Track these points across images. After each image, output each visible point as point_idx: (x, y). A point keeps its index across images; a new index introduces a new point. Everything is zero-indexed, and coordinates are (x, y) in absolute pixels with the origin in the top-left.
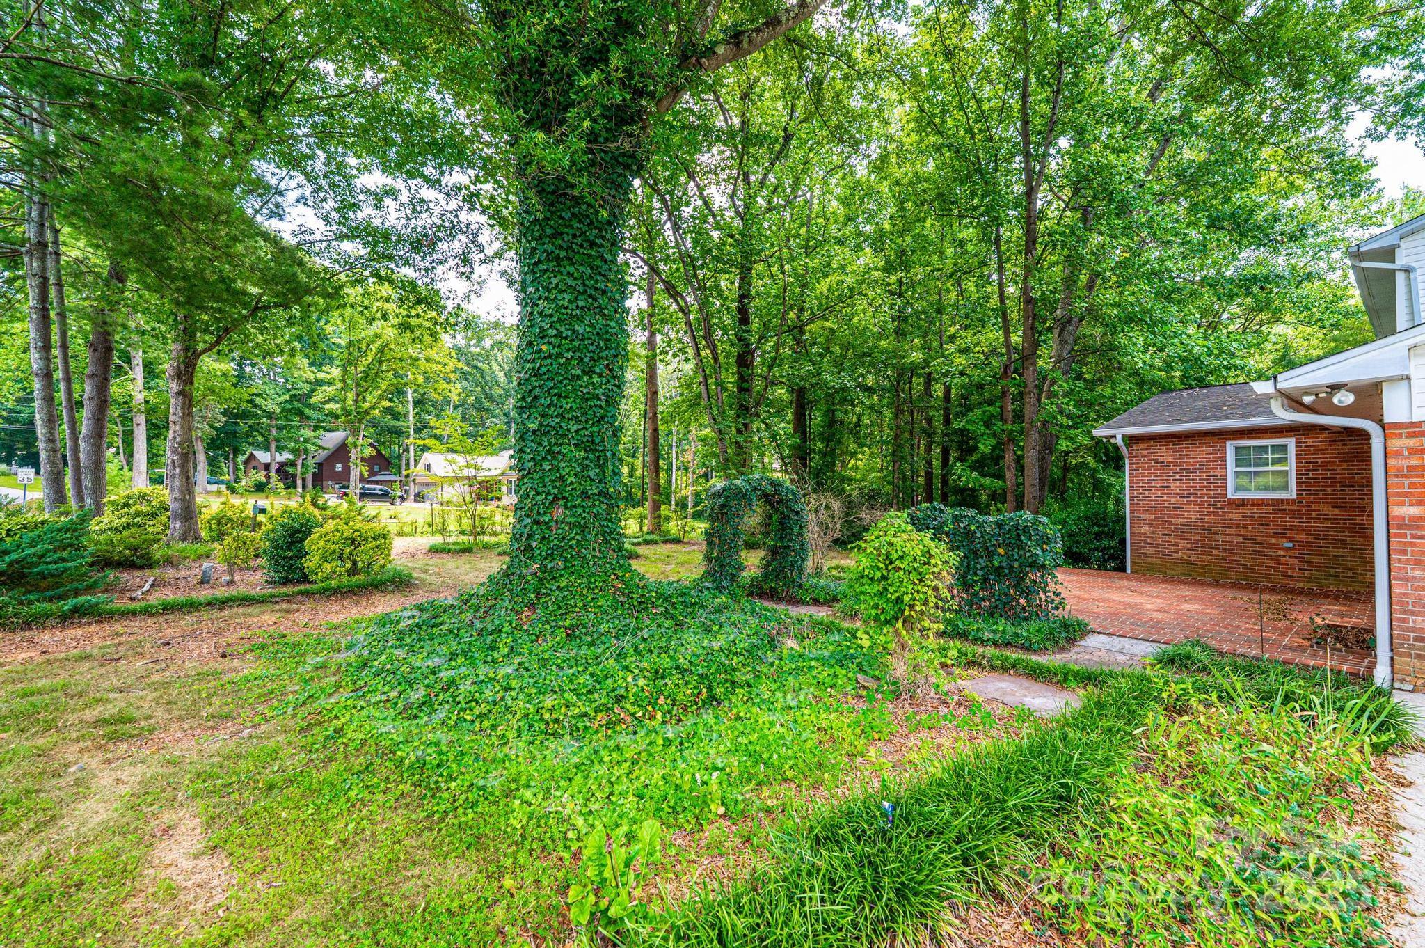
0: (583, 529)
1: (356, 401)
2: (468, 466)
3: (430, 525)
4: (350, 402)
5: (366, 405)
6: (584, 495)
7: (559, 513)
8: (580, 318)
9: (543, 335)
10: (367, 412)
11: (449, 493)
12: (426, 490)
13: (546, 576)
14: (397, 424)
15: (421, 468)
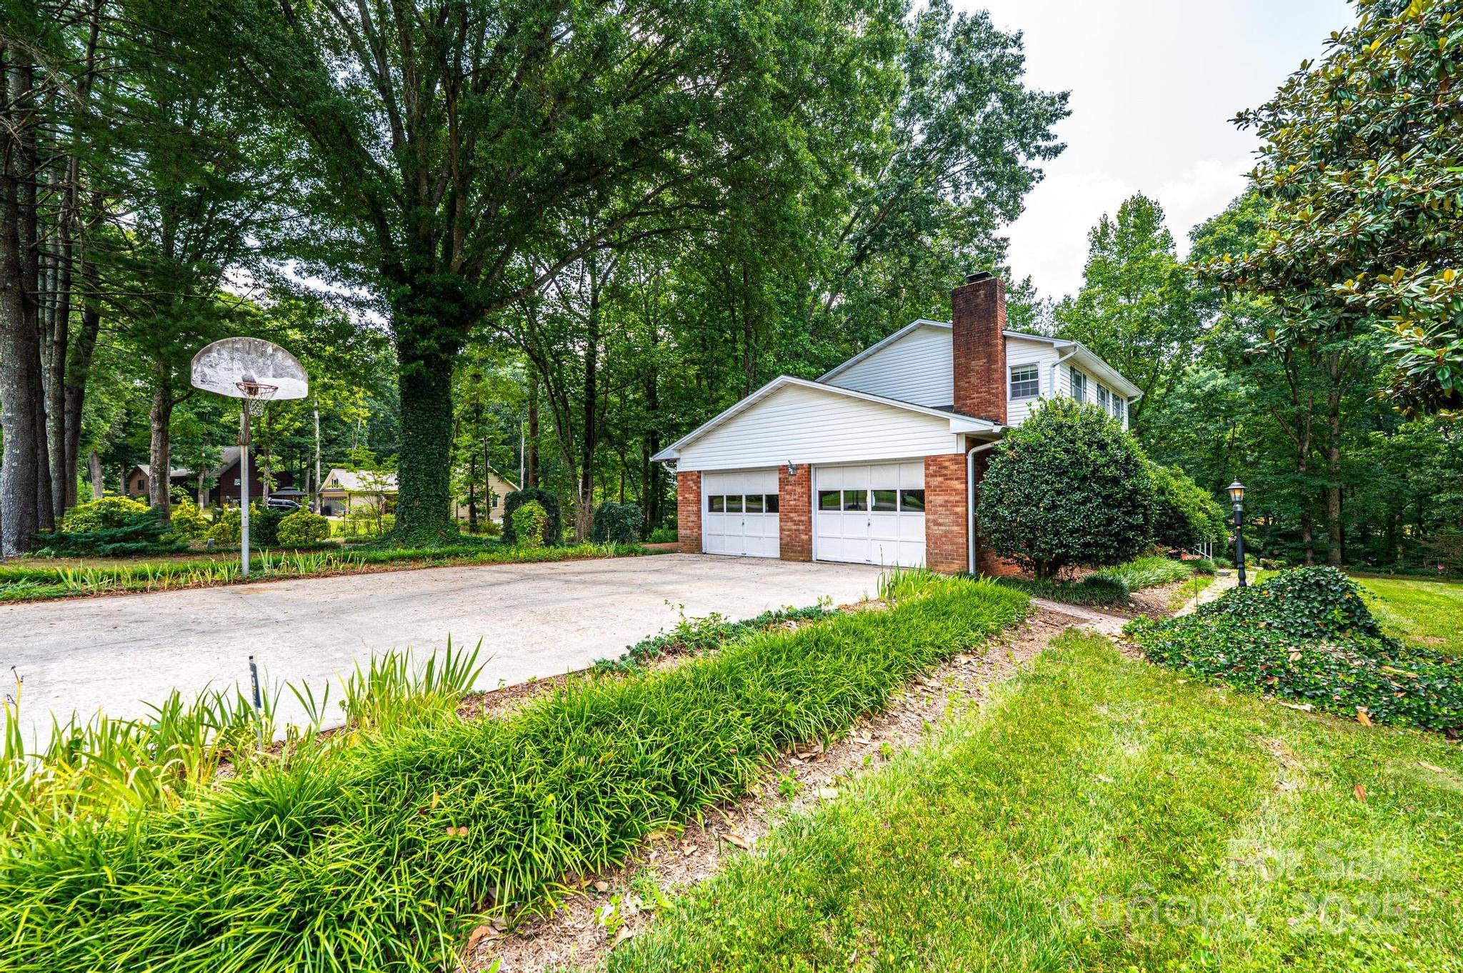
0: (427, 510)
1: (269, 424)
2: (376, 482)
3: (342, 529)
4: (264, 425)
5: (278, 427)
6: (428, 496)
7: (417, 503)
8: (427, 421)
9: (410, 428)
10: (279, 433)
11: (357, 503)
12: (332, 503)
13: (411, 529)
14: (303, 440)
15: (328, 483)
